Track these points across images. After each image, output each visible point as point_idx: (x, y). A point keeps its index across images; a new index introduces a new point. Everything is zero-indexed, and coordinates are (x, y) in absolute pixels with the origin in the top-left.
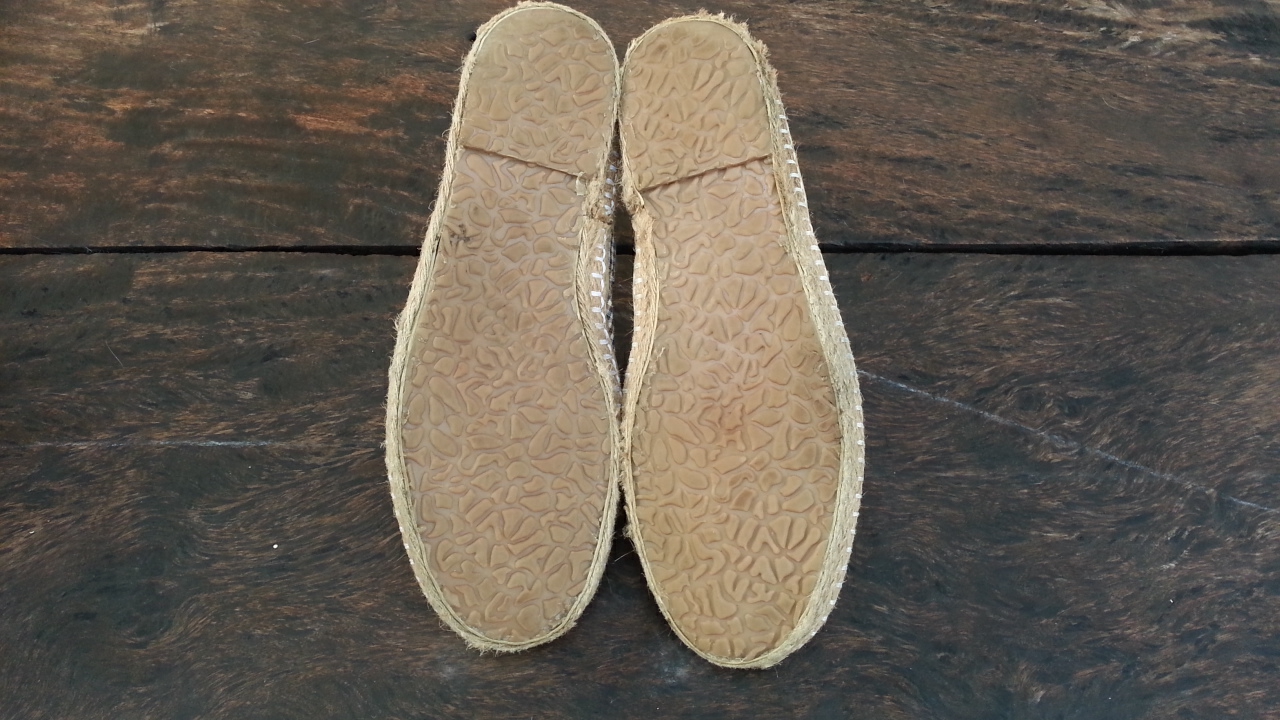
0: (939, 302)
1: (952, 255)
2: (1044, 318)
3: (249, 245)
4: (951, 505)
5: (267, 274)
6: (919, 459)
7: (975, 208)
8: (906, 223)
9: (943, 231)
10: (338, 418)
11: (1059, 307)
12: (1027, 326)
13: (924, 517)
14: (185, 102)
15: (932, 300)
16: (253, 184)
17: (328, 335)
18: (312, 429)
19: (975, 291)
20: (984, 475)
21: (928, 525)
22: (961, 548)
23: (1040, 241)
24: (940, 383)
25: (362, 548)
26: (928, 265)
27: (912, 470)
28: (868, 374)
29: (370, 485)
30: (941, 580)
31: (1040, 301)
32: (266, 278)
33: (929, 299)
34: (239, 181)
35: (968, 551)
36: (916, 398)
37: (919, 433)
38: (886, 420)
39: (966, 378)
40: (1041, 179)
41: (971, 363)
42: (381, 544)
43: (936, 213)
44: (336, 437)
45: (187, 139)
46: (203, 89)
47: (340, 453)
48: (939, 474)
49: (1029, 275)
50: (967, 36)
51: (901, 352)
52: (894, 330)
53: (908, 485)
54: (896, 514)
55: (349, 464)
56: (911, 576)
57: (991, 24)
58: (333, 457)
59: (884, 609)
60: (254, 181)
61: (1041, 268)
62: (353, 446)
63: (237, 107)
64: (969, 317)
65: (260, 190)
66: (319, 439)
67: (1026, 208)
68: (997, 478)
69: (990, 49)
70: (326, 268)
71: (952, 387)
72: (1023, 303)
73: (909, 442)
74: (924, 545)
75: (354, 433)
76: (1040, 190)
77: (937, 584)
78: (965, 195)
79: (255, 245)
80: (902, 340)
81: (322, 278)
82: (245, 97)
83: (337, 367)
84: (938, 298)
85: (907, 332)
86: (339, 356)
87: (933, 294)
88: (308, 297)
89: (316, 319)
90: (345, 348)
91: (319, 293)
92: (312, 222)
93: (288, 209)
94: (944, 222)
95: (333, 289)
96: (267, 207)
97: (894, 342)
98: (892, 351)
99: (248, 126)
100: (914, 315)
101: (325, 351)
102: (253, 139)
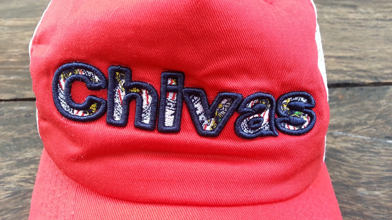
0: (391, 104)
1: (386, 87)
7: (387, 70)
8: (353, 75)
9: (376, 78)
15: (386, 103)
16: (2, 79)
26: (374, 90)
38: (389, 160)
43: (368, 72)
51: (381, 126)
52: (370, 117)
63: (10, 57)
65: (4, 81)
70: (24, 106)
75: (2, 182)
78: (379, 66)
80: (377, 120)
81: (19, 110)
82: (15, 56)
83: (8, 148)
84: (389, 102)
85: (378, 117)
86: (11, 143)
87: (384, 101)
88: (8, 118)
89: (7, 127)
90: (17, 139)
91: (15, 116)
92: (25, 90)
93: (15, 86)
94: (375, 75)
95: (23, 114)
96: (4, 86)
97: (372, 122)
98: (373, 126)
99: (12, 63)
100: (379, 110)
101: (5, 141)
102: (11, 66)
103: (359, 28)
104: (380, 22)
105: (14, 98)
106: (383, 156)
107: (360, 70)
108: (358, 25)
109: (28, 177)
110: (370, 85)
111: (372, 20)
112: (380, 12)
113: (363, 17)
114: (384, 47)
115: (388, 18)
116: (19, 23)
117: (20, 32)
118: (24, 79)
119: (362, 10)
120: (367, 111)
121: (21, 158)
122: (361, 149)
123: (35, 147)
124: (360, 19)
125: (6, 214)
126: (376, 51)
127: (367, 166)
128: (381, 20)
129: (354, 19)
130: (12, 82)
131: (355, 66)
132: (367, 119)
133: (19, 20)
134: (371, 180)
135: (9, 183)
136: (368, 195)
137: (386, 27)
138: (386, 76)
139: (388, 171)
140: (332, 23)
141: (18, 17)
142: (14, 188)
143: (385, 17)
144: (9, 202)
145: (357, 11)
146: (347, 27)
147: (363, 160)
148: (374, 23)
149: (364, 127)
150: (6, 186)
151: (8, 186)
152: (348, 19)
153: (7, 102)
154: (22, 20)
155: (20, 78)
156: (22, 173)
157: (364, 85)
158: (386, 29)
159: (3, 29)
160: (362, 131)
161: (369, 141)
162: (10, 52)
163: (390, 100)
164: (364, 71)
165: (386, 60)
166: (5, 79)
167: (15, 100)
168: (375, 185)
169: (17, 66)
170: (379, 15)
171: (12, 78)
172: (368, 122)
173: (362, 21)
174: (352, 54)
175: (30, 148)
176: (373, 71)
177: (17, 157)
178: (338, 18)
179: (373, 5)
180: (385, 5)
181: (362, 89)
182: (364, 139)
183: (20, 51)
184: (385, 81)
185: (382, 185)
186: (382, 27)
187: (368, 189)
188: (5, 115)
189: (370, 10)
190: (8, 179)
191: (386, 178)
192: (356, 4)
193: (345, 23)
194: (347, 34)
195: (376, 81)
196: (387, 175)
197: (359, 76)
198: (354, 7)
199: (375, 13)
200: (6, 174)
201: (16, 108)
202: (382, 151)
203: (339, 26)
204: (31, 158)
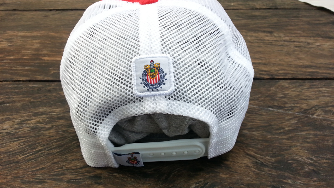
0: (277, 90)
1: (278, 80)
2: (320, 93)
3: (10, 80)
4: (308, 143)
5: (12, 86)
6: (286, 129)
7: (281, 71)
9: (272, 75)
10: (20, 120)
11: (325, 90)
12: (315, 94)
13: (297, 147)
14: (7, 56)
15: (274, 89)
16: (20, 69)
17: (27, 99)
18: (6, 122)
19: (290, 87)
20: (318, 133)
21: (300, 149)
22: (320, 157)
23: (310, 77)
24: (287, 108)
25: (9, 160)
27: (285, 132)
28: (255, 106)
29: (23, 138)
30: (315, 169)
31: (316, 89)
32: (12, 87)
33: (273, 89)
34: (15, 68)
35: (324, 158)
36: (278, 112)
37: (284, 121)
38: (267, 118)
39: (297, 107)
40: (301, 66)
41: (297, 103)
42: (19, 158)
44: (15, 125)
45: (3, 61)
46: (15, 54)
47: (15, 129)
48: (298, 133)
49: (309, 84)
50: (265, 44)
51: (267, 101)
52: (261, 96)
53: (285, 137)
54: (282, 146)
55: (17, 132)
56: (299, 168)
57: (271, 43)
58: (11, 130)
59: (289, 181)
60: (20, 68)
61: (313, 82)
62: (23, 127)
63: (24, 56)
64: (291, 93)
65: (21, 70)
66: (8, 125)
67: (300, 71)
68: (325, 134)
69: (272, 46)
70: (36, 84)
71: (292, 109)
72: (310, 90)
73: (280, 124)
74: (301, 156)
75: (25, 123)
76: (303, 68)
77: (314, 170)
78: (276, 69)
79: (12, 80)
80: (266, 98)
81: (33, 87)
82: (28, 55)
83: (27, 106)
84: (277, 89)
85: (267, 97)
86: (29, 104)
87: (274, 88)
88: (26, 90)
89: (25, 95)
90: (33, 102)
91: (30, 90)
92: (36, 75)
93: (29, 73)
94: (272, 74)
95: (36, 89)
96: (21, 73)
97: (262, 99)
98: (263, 101)
99: (25, 59)
100: (268, 93)
101: (24, 103)
102: (25, 61)
103: (270, 46)
104: (286, 43)
105: (29, 80)
106: (264, 116)
107: (262, 71)
108: (270, 44)
109: (41, 121)
110: (267, 79)
111: (281, 41)
112: (288, 36)
113: (275, 39)
114: (284, 58)
115: (293, 40)
116: (28, 34)
117: (29, 40)
118: (35, 69)
119: (275, 35)
120: (261, 93)
121: (36, 112)
122: (251, 112)
123: (45, 106)
124: (272, 40)
125: (29, 138)
126: (278, 60)
127: (252, 121)
128: (287, 41)
129: (268, 40)
130: (27, 70)
131: (260, 68)
132: (259, 97)
133: (28, 33)
134: (253, 127)
135: (29, 124)
136: (249, 134)
137: (289, 46)
138: (279, 75)
139: (265, 123)
140: (252, 43)
141: (27, 31)
142: (33, 126)
143: (291, 39)
144: (30, 133)
145: (272, 35)
146: (262, 45)
147: (250, 118)
148: (282, 43)
149: (256, 101)
150: (27, 125)
151: (29, 125)
152: (264, 40)
153: (24, 82)
154: (30, 33)
155: (32, 68)
156: (37, 119)
157: (263, 79)
158: (289, 47)
159: (17, 38)
160: (254, 103)
161: (257, 108)
162: (23, 53)
163: (277, 87)
164: (265, 71)
165: (283, 65)
166: (21, 68)
167: (30, 81)
168: (255, 129)
169: (29, 61)
170: (287, 38)
171: (26, 68)
172: (260, 99)
173: (273, 42)
174: (260, 61)
175: (42, 107)
176: (271, 72)
177: (34, 111)
178: (257, 39)
179: (284, 31)
180: (293, 32)
181: (261, 82)
182: (254, 108)
183: (31, 52)
184: (277, 77)
185: (259, 130)
186: (286, 46)
187: (249, 131)
188: (23, 89)
189: (282, 35)
190: (29, 122)
191: (262, 126)
192: (273, 31)
193: (261, 42)
194: (260, 49)
195: (272, 77)
196: (263, 125)
197: (261, 74)
198: (271, 32)
199: (284, 37)
200: (27, 119)
201: (31, 85)
202: (264, 113)
203: (256, 44)
204: (42, 112)
